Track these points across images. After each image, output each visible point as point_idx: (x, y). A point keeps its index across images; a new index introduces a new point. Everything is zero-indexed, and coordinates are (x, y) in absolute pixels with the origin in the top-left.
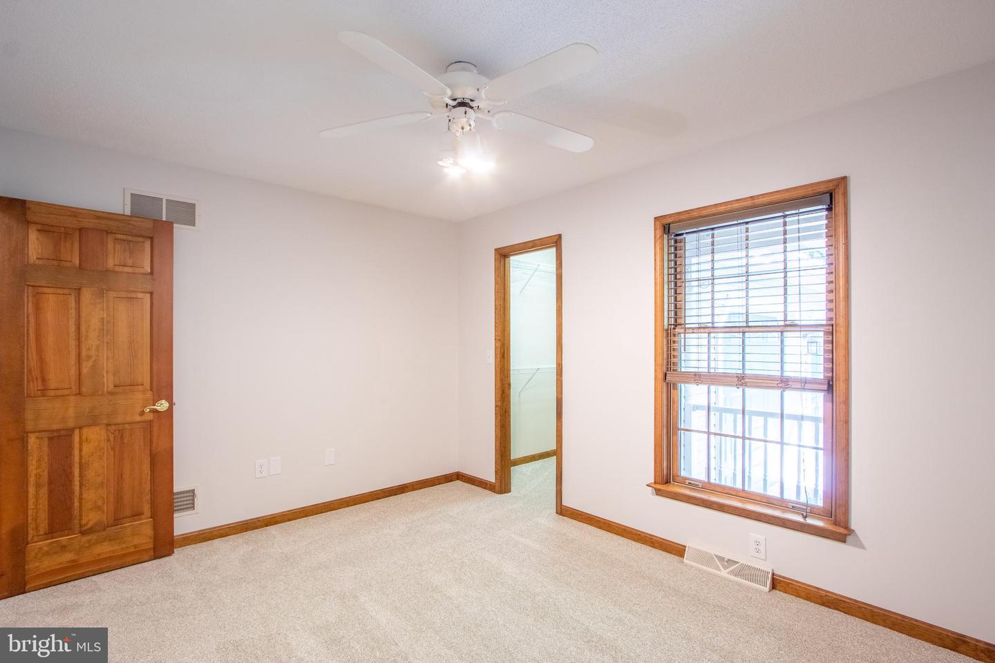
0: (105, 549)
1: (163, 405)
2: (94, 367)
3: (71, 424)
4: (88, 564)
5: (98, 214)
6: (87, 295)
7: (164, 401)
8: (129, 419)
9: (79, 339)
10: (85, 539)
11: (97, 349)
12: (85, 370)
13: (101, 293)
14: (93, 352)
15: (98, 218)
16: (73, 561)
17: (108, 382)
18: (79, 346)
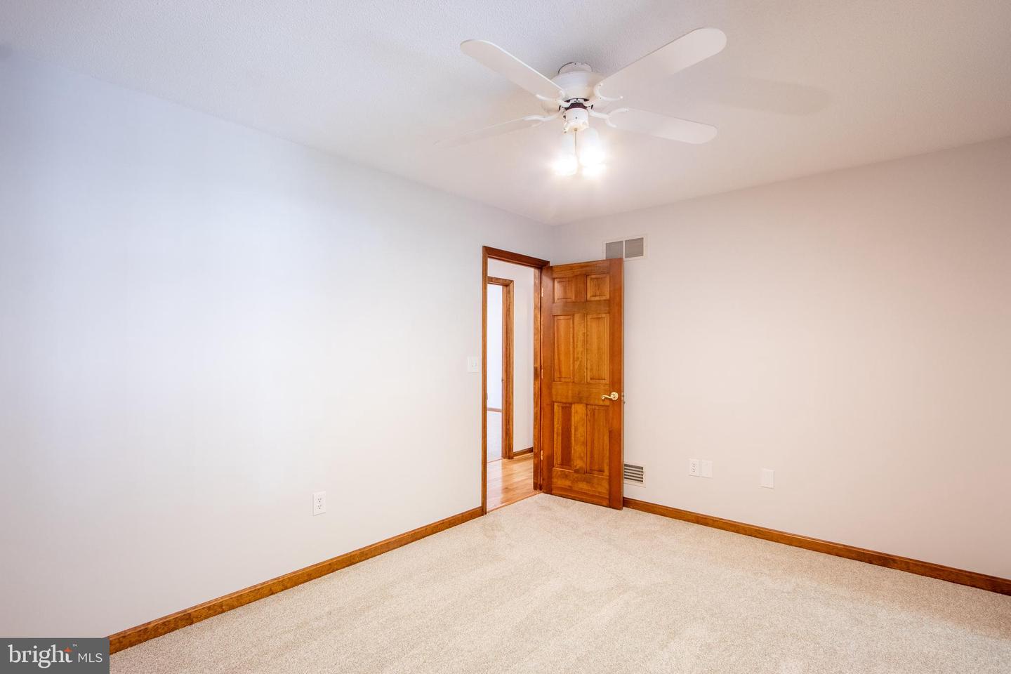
0: (583, 486)
1: (614, 396)
2: (580, 365)
3: (570, 400)
4: (578, 492)
5: (583, 264)
6: (577, 317)
7: (614, 393)
8: (597, 402)
9: (574, 347)
10: (576, 475)
11: (582, 353)
12: (576, 367)
13: (584, 316)
14: (580, 356)
15: (582, 267)
16: (569, 486)
17: (588, 375)
18: (574, 352)
